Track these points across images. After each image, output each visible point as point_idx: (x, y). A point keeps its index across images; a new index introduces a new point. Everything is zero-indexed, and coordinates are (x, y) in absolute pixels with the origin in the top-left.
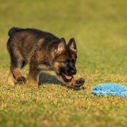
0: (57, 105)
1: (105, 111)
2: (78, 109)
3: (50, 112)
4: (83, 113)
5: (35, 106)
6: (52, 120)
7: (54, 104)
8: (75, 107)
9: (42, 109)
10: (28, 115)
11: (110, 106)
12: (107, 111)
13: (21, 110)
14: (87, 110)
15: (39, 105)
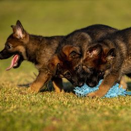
0: (67, 106)
1: (115, 111)
2: (88, 109)
3: (60, 113)
4: (93, 113)
5: (45, 107)
6: (61, 120)
7: (64, 105)
8: (86, 108)
9: (52, 110)
10: (37, 117)
11: (120, 106)
12: (117, 110)
13: (31, 111)
14: (97, 110)
15: (49, 106)
